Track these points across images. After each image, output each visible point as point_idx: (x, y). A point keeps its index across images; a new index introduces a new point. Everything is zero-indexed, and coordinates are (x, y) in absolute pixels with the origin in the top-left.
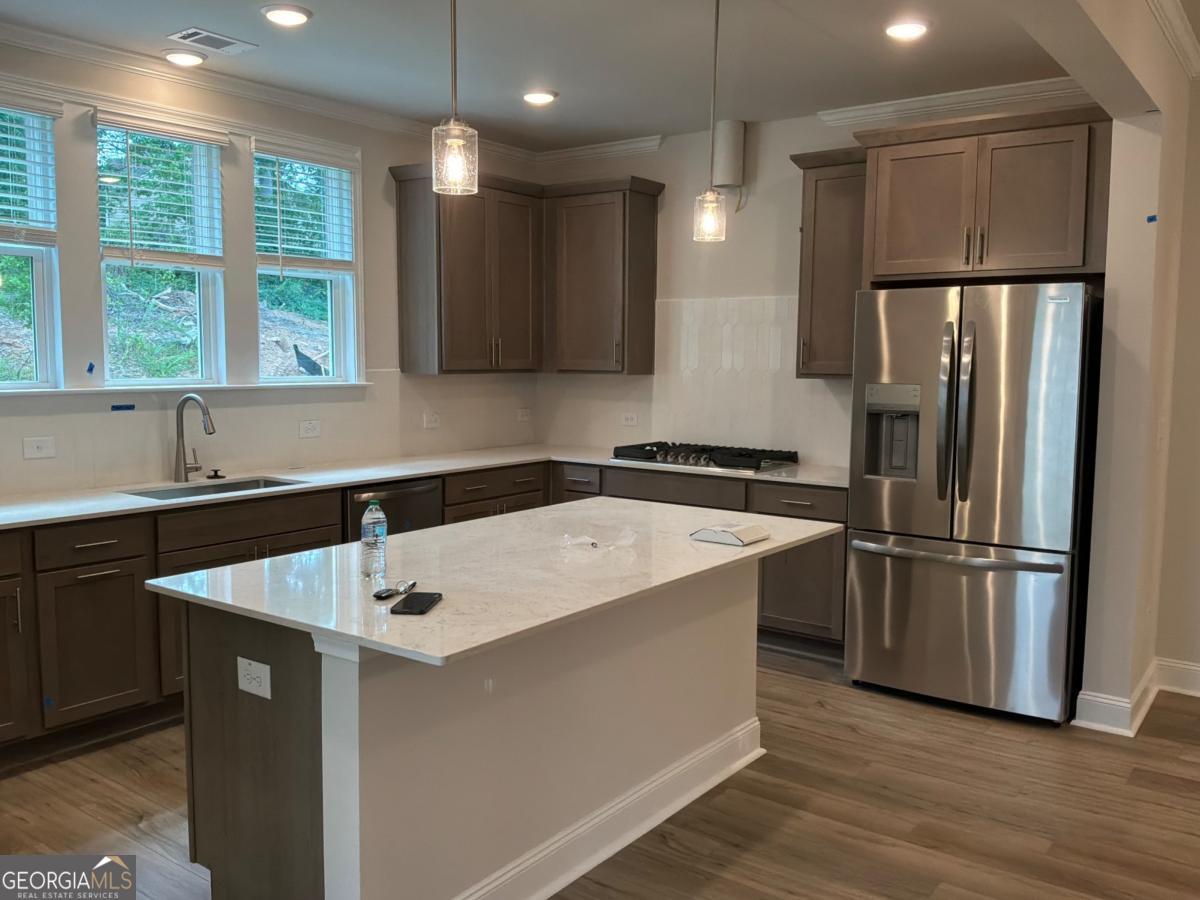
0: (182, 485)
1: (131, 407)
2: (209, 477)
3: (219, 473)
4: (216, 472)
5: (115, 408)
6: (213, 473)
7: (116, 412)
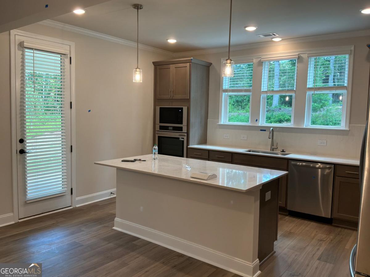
0: (272, 152)
1: (265, 130)
2: (281, 151)
3: (284, 151)
4: (283, 150)
5: (261, 130)
6: (282, 151)
7: (261, 131)
